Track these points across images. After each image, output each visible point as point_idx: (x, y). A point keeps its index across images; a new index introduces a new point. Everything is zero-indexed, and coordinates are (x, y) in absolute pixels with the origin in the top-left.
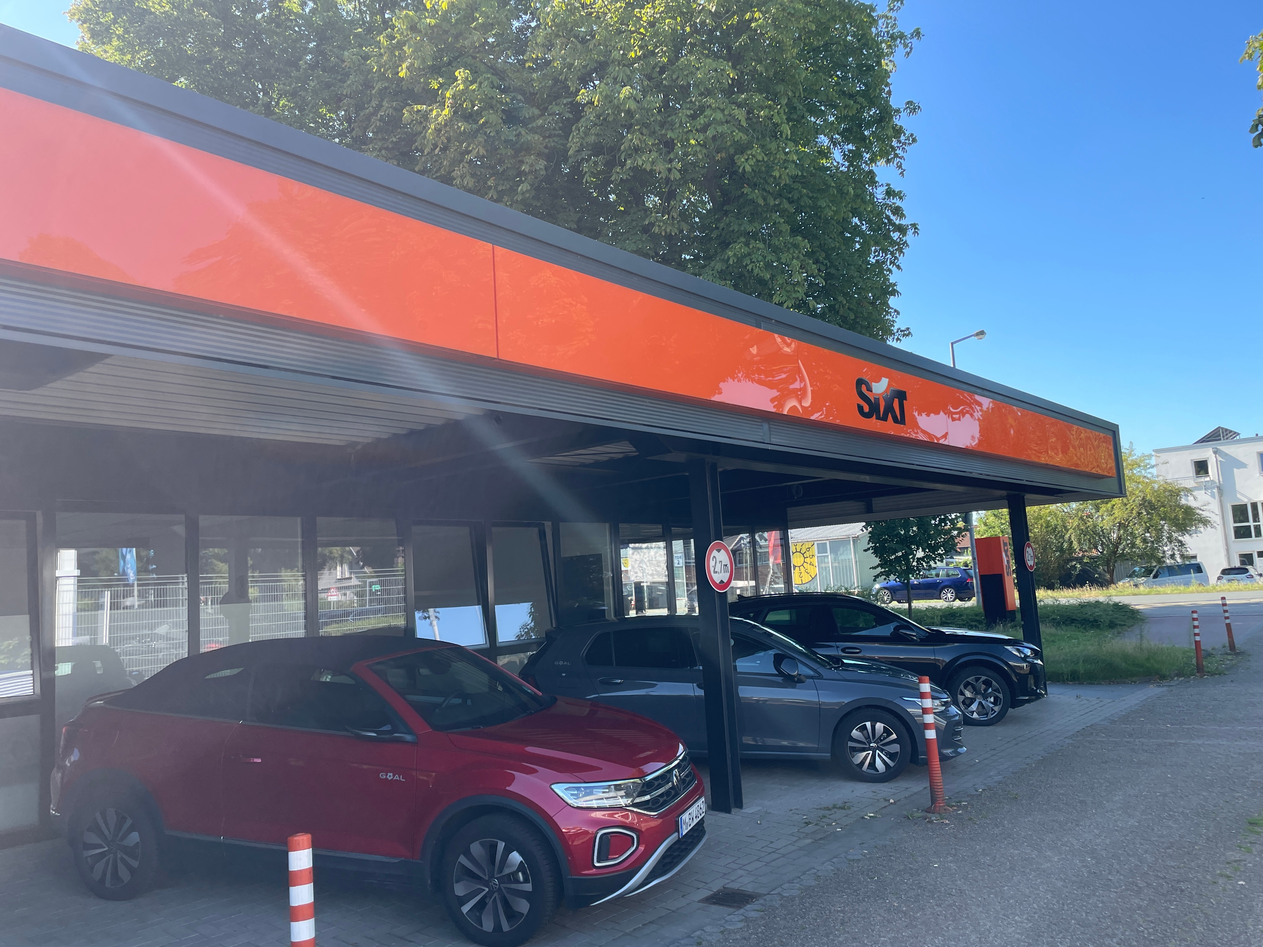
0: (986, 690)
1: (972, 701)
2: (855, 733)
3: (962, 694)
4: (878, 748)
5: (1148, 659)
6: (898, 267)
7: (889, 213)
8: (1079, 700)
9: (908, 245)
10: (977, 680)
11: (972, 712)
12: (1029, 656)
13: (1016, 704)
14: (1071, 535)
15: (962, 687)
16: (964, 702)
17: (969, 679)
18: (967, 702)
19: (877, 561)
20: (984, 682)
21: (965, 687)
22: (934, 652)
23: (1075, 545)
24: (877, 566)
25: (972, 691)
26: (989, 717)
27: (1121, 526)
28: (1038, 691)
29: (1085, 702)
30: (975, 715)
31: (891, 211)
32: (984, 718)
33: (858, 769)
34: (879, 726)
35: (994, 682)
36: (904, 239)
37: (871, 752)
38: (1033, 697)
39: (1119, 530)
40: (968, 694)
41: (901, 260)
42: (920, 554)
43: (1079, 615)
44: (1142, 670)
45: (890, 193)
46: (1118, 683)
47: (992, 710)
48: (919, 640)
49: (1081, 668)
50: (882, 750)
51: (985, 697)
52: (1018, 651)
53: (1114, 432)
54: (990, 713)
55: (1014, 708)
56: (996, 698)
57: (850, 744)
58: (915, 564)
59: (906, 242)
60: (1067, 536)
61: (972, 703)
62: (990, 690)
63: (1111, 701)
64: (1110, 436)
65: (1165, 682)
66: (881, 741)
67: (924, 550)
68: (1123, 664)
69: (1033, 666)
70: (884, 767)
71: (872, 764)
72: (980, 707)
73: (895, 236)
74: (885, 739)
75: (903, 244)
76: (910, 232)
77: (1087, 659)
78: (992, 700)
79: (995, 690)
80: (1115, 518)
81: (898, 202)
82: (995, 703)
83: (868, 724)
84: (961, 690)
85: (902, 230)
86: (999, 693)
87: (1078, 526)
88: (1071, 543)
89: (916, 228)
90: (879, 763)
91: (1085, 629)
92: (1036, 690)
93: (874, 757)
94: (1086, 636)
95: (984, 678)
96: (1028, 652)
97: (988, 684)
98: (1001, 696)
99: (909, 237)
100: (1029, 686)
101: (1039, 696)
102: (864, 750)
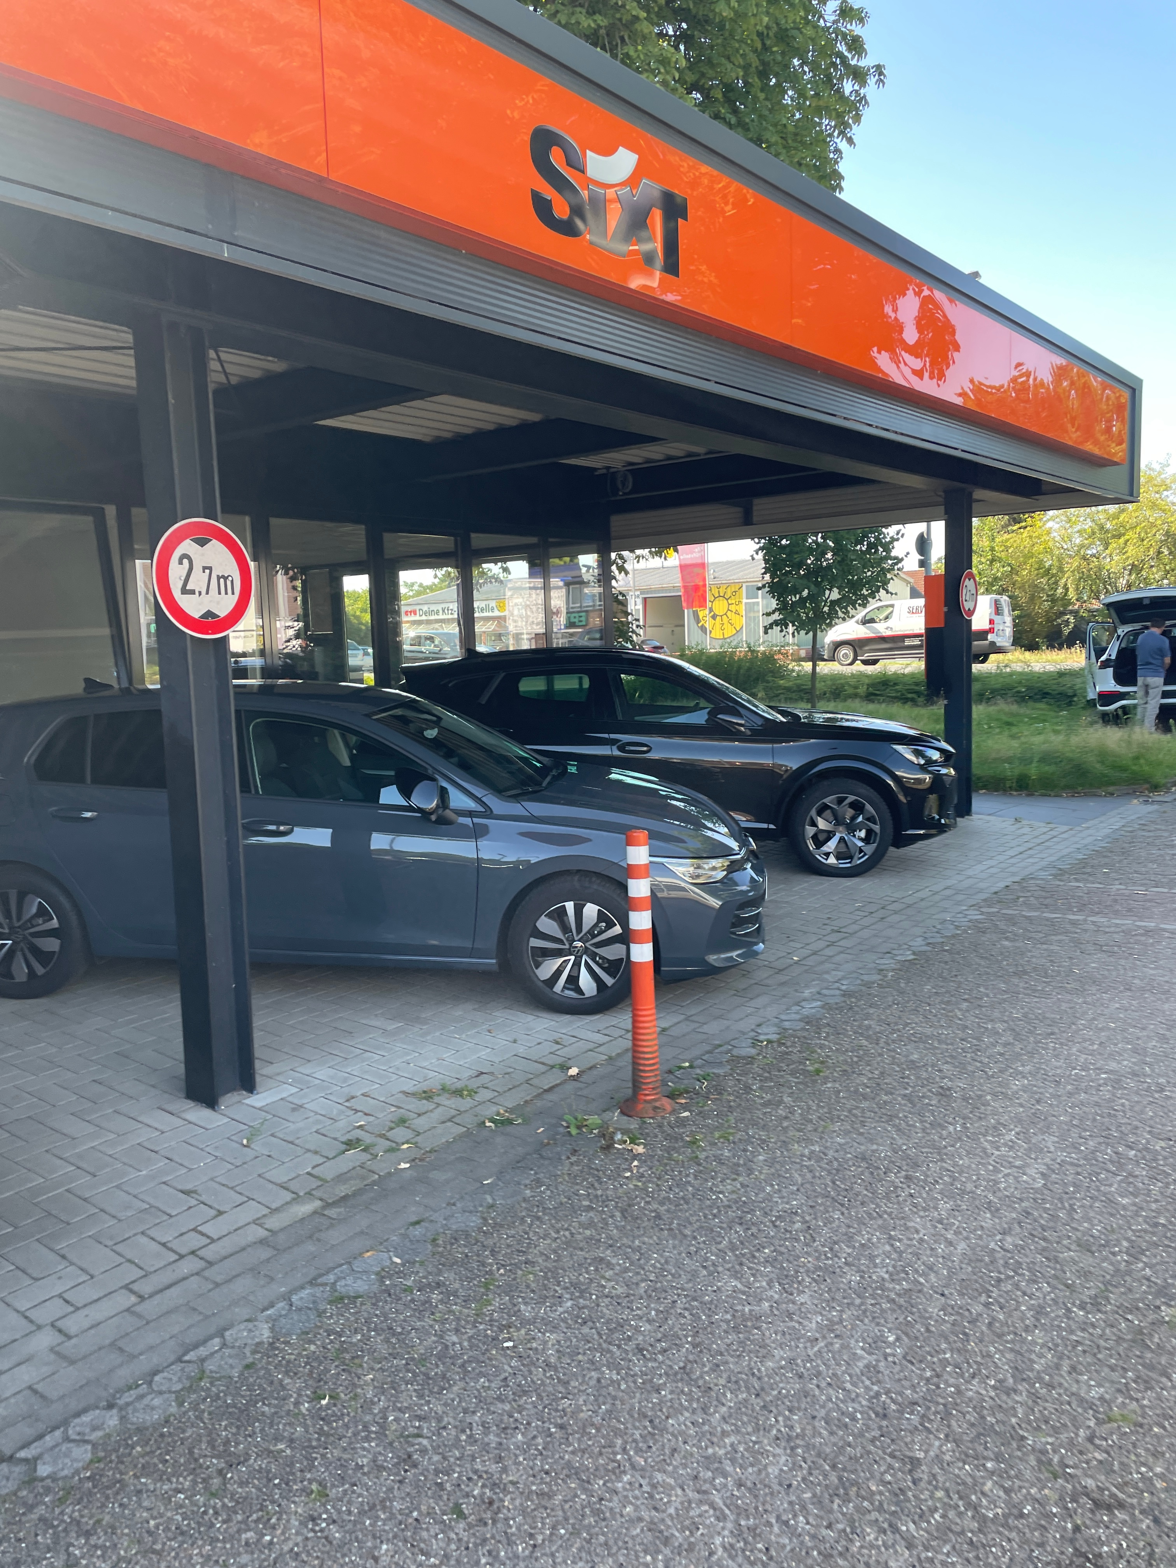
0: (853, 818)
1: (829, 835)
2: (546, 924)
3: (814, 824)
4: (586, 951)
5: (1137, 758)
6: (850, 141)
7: (842, 48)
8: (1018, 825)
9: (867, 102)
10: (840, 801)
11: (827, 855)
12: (936, 761)
13: (901, 841)
14: (1068, 580)
15: (813, 812)
16: (815, 837)
17: (827, 801)
18: (822, 837)
19: (774, 604)
20: (852, 805)
21: (820, 813)
22: (773, 752)
23: (1072, 594)
24: (774, 612)
25: (831, 818)
26: (853, 864)
27: (1135, 568)
28: (943, 821)
29: (1026, 830)
30: (832, 860)
31: (846, 44)
32: (845, 864)
33: (547, 990)
34: (591, 910)
35: (868, 807)
36: (862, 91)
37: (573, 958)
38: (933, 832)
39: (1130, 574)
40: (822, 824)
41: (856, 131)
42: (835, 595)
43: (1054, 687)
44: (1124, 775)
45: (846, 12)
46: (1086, 795)
47: (861, 851)
48: (749, 733)
49: (1033, 771)
50: (593, 956)
51: (851, 829)
52: (918, 753)
53: (1134, 390)
54: (857, 855)
55: (898, 847)
56: (870, 832)
57: (535, 942)
58: (826, 609)
59: (865, 96)
60: (1063, 581)
61: (829, 839)
62: (860, 819)
63: (1065, 828)
64: (1126, 394)
65: (1156, 797)
66: (594, 936)
67: (840, 589)
68: (1098, 766)
69: (938, 779)
70: (594, 985)
71: (573, 980)
72: (842, 845)
73: (848, 87)
74: (601, 932)
75: (860, 101)
76: (872, 81)
77: (1046, 758)
78: (863, 834)
79: (868, 819)
80: (1128, 558)
81: (856, 29)
82: (867, 840)
83: (570, 906)
84: (812, 819)
85: (859, 75)
86: (875, 823)
87: (1079, 567)
88: (1067, 590)
89: (881, 74)
90: (585, 981)
91: (1059, 706)
92: (939, 820)
93: (577, 964)
94: (1057, 717)
95: (851, 798)
96: (935, 755)
97: (858, 807)
98: (877, 828)
99: (870, 90)
100: (926, 813)
101: (942, 829)
102: (559, 953)
